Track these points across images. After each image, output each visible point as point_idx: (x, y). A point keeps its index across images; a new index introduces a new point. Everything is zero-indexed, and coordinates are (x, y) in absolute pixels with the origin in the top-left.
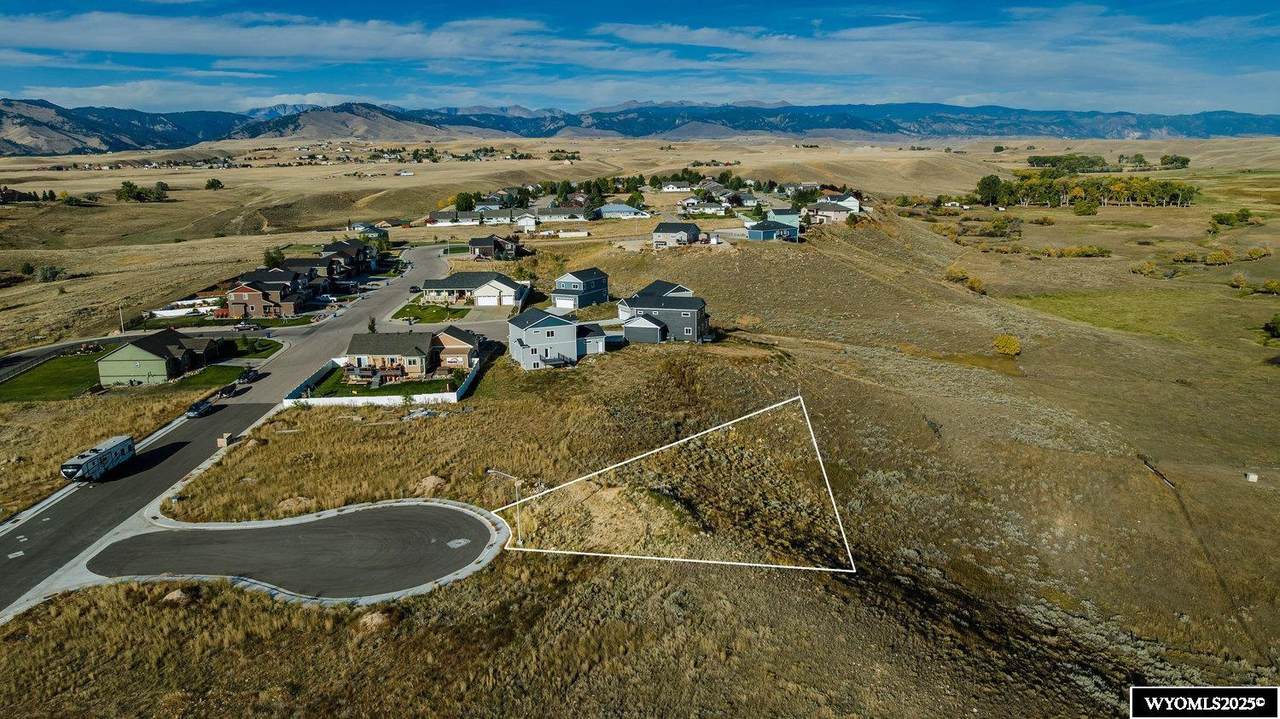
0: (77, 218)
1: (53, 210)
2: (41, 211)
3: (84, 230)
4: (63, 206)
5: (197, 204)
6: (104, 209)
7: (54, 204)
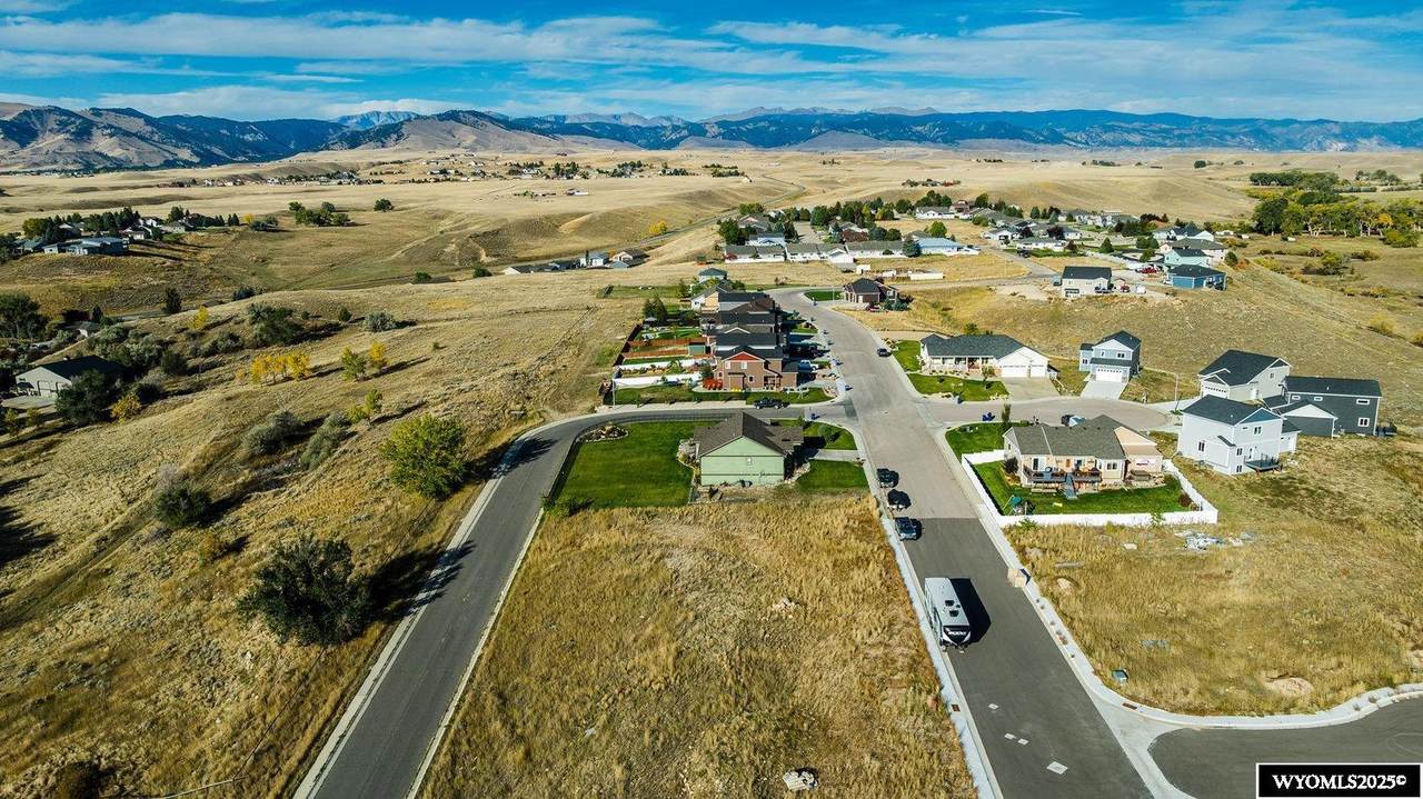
0: (270, 245)
1: (242, 236)
2: (233, 237)
3: (285, 259)
4: (250, 231)
5: (381, 228)
6: (291, 235)
7: (240, 229)
